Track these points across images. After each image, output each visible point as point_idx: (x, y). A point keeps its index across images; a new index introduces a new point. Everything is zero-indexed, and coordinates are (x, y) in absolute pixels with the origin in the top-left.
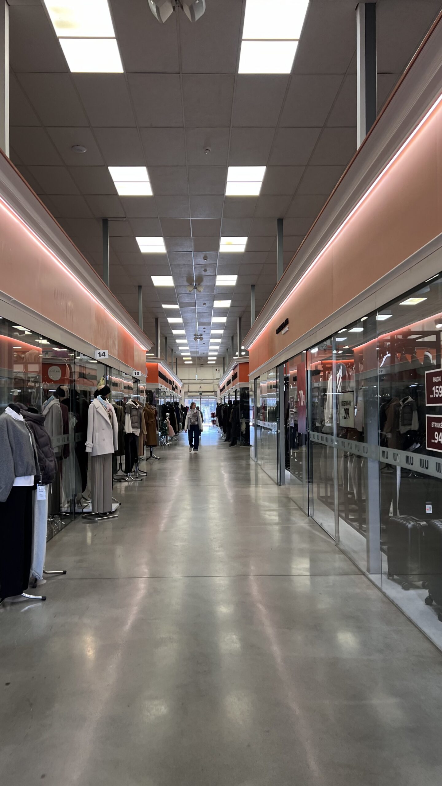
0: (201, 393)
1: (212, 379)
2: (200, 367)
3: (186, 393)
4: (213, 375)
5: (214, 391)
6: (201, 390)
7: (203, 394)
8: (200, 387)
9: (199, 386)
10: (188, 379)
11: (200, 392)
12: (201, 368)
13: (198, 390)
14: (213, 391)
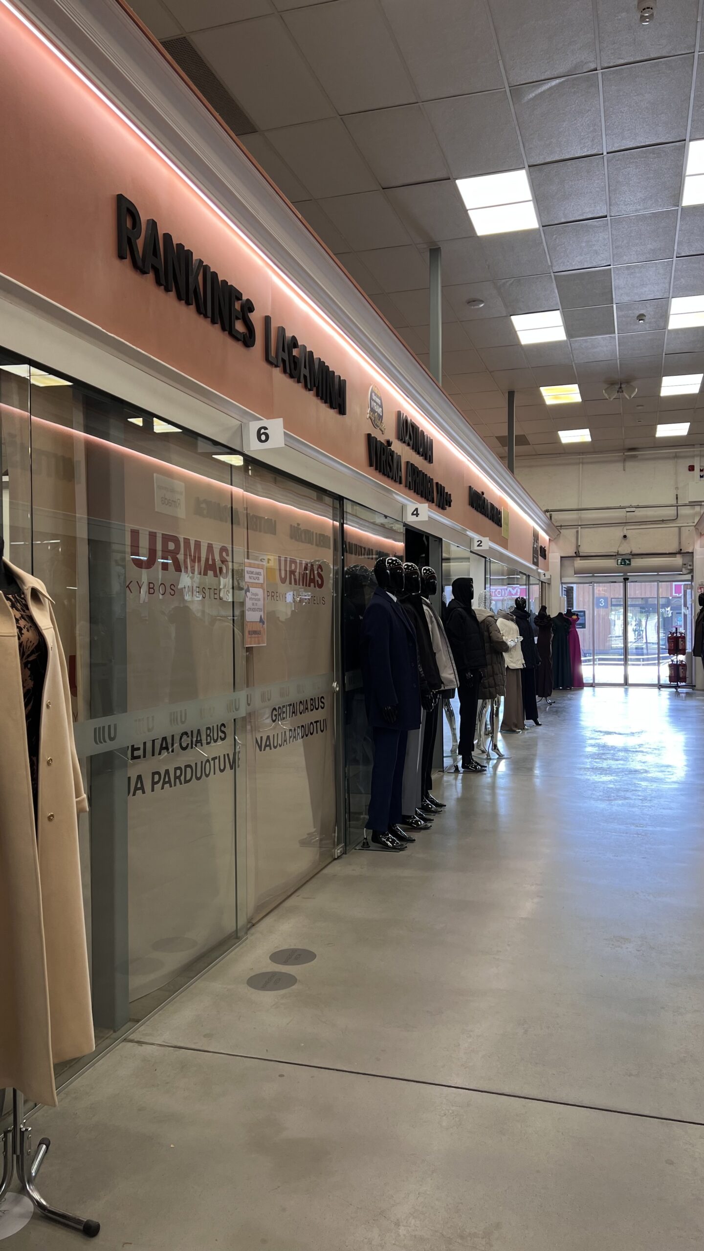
0: (626, 560)
1: (674, 502)
2: (625, 460)
3: (567, 562)
4: (677, 488)
5: (680, 552)
6: (625, 549)
7: (636, 563)
8: (625, 537)
9: (618, 532)
10: (575, 507)
11: (624, 557)
12: (629, 464)
13: (613, 550)
14: (673, 548)
